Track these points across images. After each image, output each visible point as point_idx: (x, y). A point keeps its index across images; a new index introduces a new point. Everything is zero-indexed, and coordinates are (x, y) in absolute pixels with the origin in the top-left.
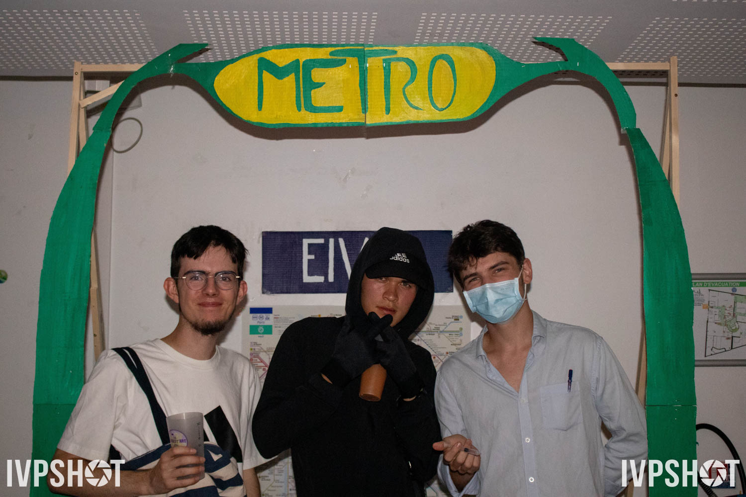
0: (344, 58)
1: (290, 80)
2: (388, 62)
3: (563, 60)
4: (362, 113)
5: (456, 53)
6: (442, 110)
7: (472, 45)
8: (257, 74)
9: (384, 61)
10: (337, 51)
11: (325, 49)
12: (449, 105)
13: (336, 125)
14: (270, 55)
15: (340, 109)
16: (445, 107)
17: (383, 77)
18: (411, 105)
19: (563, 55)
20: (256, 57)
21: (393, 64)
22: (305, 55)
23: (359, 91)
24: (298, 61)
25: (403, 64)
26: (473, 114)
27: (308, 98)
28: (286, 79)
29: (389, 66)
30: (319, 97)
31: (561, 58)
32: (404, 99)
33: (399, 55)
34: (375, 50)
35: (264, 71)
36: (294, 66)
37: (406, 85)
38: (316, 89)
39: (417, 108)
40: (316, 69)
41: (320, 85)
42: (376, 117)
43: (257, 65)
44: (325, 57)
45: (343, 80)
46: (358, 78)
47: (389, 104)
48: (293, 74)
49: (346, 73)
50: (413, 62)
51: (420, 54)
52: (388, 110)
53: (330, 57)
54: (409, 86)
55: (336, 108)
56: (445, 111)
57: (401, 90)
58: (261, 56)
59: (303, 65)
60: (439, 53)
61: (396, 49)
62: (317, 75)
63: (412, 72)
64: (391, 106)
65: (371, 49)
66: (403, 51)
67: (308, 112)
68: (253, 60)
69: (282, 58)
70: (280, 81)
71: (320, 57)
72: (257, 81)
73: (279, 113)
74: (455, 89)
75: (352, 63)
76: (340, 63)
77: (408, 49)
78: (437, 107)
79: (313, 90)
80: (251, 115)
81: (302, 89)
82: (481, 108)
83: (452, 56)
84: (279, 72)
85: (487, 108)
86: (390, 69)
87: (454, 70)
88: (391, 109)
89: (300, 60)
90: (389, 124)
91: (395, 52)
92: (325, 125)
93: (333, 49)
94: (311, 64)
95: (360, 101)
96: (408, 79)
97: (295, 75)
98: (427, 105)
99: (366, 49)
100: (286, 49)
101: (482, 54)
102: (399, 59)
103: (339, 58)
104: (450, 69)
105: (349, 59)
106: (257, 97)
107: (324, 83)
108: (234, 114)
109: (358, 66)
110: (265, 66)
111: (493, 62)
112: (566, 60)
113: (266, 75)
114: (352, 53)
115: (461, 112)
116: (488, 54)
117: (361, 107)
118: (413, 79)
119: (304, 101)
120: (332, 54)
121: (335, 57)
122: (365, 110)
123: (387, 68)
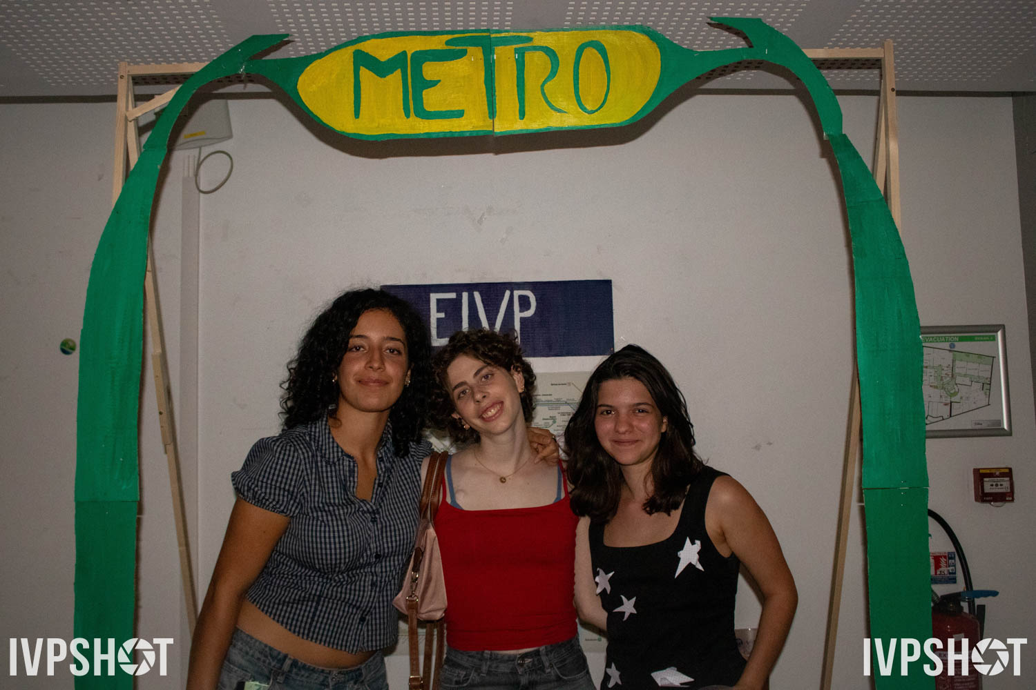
0: (464, 48)
1: (395, 78)
2: (521, 53)
3: (747, 47)
4: (489, 119)
5: (609, 39)
6: (593, 112)
7: (629, 28)
8: (352, 72)
9: (516, 51)
10: (455, 39)
11: (440, 36)
12: (601, 107)
13: (456, 135)
14: (368, 47)
15: (460, 114)
16: (597, 108)
17: (515, 72)
18: (552, 107)
19: (745, 38)
20: (350, 50)
21: (527, 56)
22: (413, 45)
23: (484, 90)
24: (404, 53)
25: (540, 54)
26: (633, 117)
27: (418, 100)
28: (389, 77)
29: (523, 57)
30: (432, 99)
31: (744, 43)
32: (543, 100)
33: (536, 43)
34: (504, 37)
35: (361, 67)
36: (399, 61)
37: (545, 82)
38: (429, 89)
39: (559, 111)
40: (428, 63)
41: (433, 84)
42: (508, 123)
43: (352, 59)
44: (439, 47)
45: (464, 77)
46: (483, 74)
47: (524, 106)
48: (399, 70)
49: (468, 67)
50: (553, 52)
51: (564, 42)
52: (522, 115)
53: (446, 47)
54: (549, 83)
55: (456, 113)
56: (596, 113)
57: (539, 88)
58: (358, 49)
59: (411, 59)
60: (587, 40)
61: (532, 35)
62: (431, 70)
63: (552, 63)
64: (527, 109)
65: (498, 35)
66: (541, 38)
67: (419, 119)
68: (347, 54)
69: (384, 50)
70: (383, 80)
71: (433, 47)
72: (353, 80)
73: (382, 121)
74: (608, 86)
75: (475, 53)
76: (461, 54)
77: (547, 35)
78: (586, 108)
79: (426, 90)
80: (344, 123)
81: (410, 89)
82: (642, 110)
83: (603, 43)
84: (381, 69)
85: (650, 110)
86: (524, 62)
87: (606, 61)
88: (527, 113)
89: (408, 52)
90: (524, 132)
91: (530, 39)
92: (441, 136)
93: (450, 37)
94: (422, 57)
95: (486, 103)
96: (547, 74)
97: (402, 72)
98: (572, 106)
99: (493, 36)
100: (389, 39)
101: (643, 39)
102: (536, 48)
103: (458, 48)
104: (602, 60)
105: (471, 49)
106: (352, 102)
107: (439, 81)
108: (324, 124)
109: (483, 58)
110: (363, 60)
111: (658, 50)
112: (751, 46)
113: (364, 72)
114: (474, 42)
115: (617, 114)
116: (651, 39)
117: (487, 111)
118: (554, 73)
119: (414, 105)
120: (448, 43)
121: (454, 47)
122: (492, 114)
123: (520, 59)
